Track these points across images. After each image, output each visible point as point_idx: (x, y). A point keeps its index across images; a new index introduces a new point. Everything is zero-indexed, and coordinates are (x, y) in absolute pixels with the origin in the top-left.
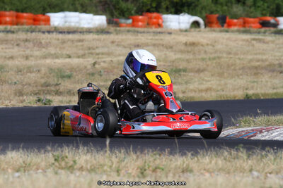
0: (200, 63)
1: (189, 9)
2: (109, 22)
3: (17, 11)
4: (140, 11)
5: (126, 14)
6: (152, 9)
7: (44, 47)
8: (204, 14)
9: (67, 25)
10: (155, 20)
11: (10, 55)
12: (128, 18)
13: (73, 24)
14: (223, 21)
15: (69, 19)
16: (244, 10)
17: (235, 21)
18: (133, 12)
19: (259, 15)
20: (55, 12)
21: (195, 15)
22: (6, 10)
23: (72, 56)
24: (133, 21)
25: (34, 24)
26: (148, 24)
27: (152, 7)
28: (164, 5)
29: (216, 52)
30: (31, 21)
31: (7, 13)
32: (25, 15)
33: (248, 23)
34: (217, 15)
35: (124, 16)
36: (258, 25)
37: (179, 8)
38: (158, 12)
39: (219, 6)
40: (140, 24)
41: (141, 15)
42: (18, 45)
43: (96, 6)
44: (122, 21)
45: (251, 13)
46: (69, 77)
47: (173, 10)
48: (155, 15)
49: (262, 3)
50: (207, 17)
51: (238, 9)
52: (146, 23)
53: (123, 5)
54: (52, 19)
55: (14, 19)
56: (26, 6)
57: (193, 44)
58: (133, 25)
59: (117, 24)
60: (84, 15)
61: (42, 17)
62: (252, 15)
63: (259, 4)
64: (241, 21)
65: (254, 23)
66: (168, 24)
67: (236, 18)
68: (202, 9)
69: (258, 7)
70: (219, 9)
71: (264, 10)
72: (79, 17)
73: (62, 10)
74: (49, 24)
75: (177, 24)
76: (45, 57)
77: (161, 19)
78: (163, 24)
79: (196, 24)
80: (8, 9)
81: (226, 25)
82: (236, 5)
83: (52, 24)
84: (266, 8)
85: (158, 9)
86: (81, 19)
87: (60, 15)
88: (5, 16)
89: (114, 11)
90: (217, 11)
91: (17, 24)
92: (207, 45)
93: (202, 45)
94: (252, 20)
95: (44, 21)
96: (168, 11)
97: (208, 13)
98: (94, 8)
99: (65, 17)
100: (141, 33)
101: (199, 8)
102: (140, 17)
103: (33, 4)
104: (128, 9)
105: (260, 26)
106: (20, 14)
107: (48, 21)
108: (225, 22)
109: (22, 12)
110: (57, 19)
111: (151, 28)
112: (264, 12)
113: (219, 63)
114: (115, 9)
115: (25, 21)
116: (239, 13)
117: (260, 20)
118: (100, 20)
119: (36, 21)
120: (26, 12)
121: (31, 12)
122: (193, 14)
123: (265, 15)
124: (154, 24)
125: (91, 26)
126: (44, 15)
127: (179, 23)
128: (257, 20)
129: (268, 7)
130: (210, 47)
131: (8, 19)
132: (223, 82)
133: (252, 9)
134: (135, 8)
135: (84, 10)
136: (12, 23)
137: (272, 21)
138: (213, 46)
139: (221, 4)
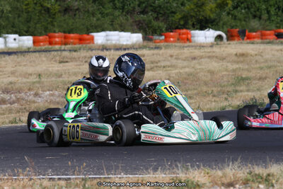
1: (212, 25)
2: (145, 38)
3: (65, 32)
4: (170, 29)
5: (158, 33)
8: (226, 29)
9: (109, 42)
10: (184, 36)
12: (161, 35)
13: (114, 42)
14: (243, 35)
15: (110, 38)
16: (260, 24)
17: (254, 34)
18: (164, 29)
19: (274, 28)
20: (98, 32)
21: (219, 30)
22: (55, 32)
24: (166, 37)
25: (80, 44)
26: (178, 39)
27: (180, 25)
28: (190, 23)
29: (266, 61)
30: (77, 41)
31: (57, 34)
32: (72, 35)
33: (265, 35)
34: (238, 30)
35: (156, 33)
36: (274, 36)
37: (204, 24)
38: (187, 28)
39: (239, 22)
40: (172, 39)
41: (172, 32)
43: (132, 25)
44: (156, 37)
45: (267, 26)
47: (198, 27)
48: (184, 31)
49: (275, 17)
50: (228, 31)
51: (255, 23)
52: (176, 39)
53: (155, 23)
54: (96, 38)
55: (63, 40)
56: (72, 27)
57: (242, 55)
58: (166, 40)
59: (150, 40)
60: (123, 34)
61: (86, 37)
62: (268, 28)
63: (273, 18)
64: (259, 33)
65: (270, 35)
66: (196, 38)
67: (256, 32)
68: (224, 24)
70: (238, 24)
71: (278, 23)
72: (118, 35)
73: (103, 30)
74: (93, 43)
75: (204, 38)
77: (190, 34)
78: (192, 39)
79: (219, 37)
80: (57, 31)
81: (246, 38)
82: (253, 20)
83: (95, 42)
84: (279, 21)
85: (185, 26)
86: (120, 37)
87: (103, 34)
88: (55, 37)
89: (147, 29)
90: (236, 26)
91: (65, 44)
92: (256, 55)
93: (251, 55)
94: (268, 32)
95: (88, 40)
96: (194, 28)
97: (229, 27)
98: (130, 28)
99: (107, 36)
100: (186, 47)
101: (221, 24)
102: (172, 34)
103: (78, 25)
104: (159, 27)
105: (276, 38)
106: (68, 35)
107: (92, 39)
108: (245, 36)
109: (69, 33)
110: (100, 38)
111: (185, 42)
112: (278, 25)
113: (276, 71)
114: (148, 27)
115: (71, 41)
116: (256, 26)
117: (275, 32)
118: (136, 38)
119: (81, 40)
120: (73, 33)
121: (77, 33)
122: (216, 30)
123: (279, 28)
125: (129, 43)
126: (88, 34)
127: (206, 37)
128: (273, 32)
129: (281, 21)
130: (260, 57)
131: (57, 40)
133: (267, 23)
134: (165, 26)
135: (123, 29)
136: (61, 43)
138: (262, 56)
139: (240, 20)
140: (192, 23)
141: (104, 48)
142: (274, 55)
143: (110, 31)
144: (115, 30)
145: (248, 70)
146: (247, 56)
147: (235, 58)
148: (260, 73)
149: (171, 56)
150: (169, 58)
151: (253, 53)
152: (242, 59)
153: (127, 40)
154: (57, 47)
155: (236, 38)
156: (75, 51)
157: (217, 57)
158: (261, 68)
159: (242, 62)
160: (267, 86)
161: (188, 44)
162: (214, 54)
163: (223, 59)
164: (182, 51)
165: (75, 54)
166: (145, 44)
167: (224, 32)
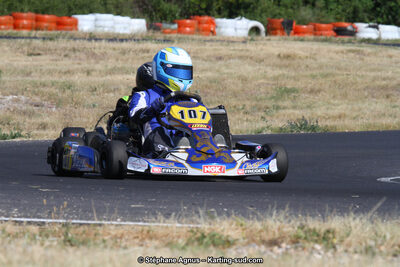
0: (310, 81)
1: (246, 12)
2: (149, 27)
3: (37, 12)
4: (187, 15)
5: (169, 19)
6: (200, 12)
7: (101, 59)
8: (265, 19)
9: (99, 30)
10: (205, 25)
11: (65, 69)
12: (173, 22)
13: (106, 30)
14: (288, 27)
15: (99, 23)
16: (314, 13)
17: (305, 27)
18: (177, 15)
19: (332, 20)
20: (84, 13)
21: (255, 19)
22: (22, 11)
24: (179, 27)
25: (58, 29)
26: (198, 30)
27: (201, 9)
28: (215, 6)
29: (321, 67)
30: (54, 25)
31: (25, 15)
32: (47, 17)
33: (320, 29)
34: (281, 20)
35: (166, 19)
36: (332, 32)
37: (234, 10)
38: (209, 15)
39: (284, 9)
40: (188, 29)
41: (188, 18)
42: (66, 56)
43: (132, 7)
44: (165, 25)
45: (323, 17)
47: (226, 13)
48: (206, 18)
49: (335, 5)
51: (306, 12)
53: (165, 6)
54: (80, 22)
55: (34, 23)
56: (47, 5)
57: (288, 57)
58: (179, 31)
59: (157, 29)
60: (119, 18)
61: (67, 20)
62: (323, 20)
63: (331, 7)
64: (311, 27)
65: (327, 30)
66: (222, 30)
67: (306, 24)
68: (262, 12)
69: (331, 10)
70: (283, 12)
71: (339, 13)
72: (113, 20)
73: (91, 12)
74: (77, 29)
75: (233, 30)
76: (112, 72)
77: (213, 23)
78: (217, 30)
79: (255, 30)
80: (26, 9)
81: (292, 32)
82: (304, 8)
83: (80, 28)
84: (340, 11)
85: (207, 11)
86: (115, 23)
87: (90, 17)
88: (22, 18)
89: (154, 14)
90: (280, 14)
91: (37, 29)
92: (307, 57)
93: (300, 58)
94: (324, 26)
95: (71, 25)
96: (220, 14)
97: (270, 16)
98: (129, 10)
99: (96, 20)
100: (209, 41)
101: (258, 11)
102: (188, 21)
103: (56, 3)
104: (171, 11)
105: (335, 34)
106: (40, 16)
107: (75, 23)
108: (291, 29)
109: (43, 13)
110: (86, 22)
111: (208, 35)
112: (338, 16)
113: (335, 82)
114: (155, 10)
115: (46, 24)
116: (309, 16)
117: (334, 26)
118: (138, 25)
119: (60, 25)
120: (48, 14)
121: (53, 14)
122: (251, 19)
123: (340, 20)
124: (204, 30)
125: (128, 32)
126: (70, 17)
127: (236, 29)
128: (330, 26)
129: (344, 11)
130: (312, 61)
131: (25, 22)
132: (356, 107)
133: (324, 12)
134: (180, 10)
135: (119, 11)
136: (30, 28)
137: (349, 28)
138: (315, 60)
139: (286, 6)
140: (217, 7)
141: (92, 37)
142: (331, 58)
143: (101, 13)
144: (108, 12)
145: (295, 79)
146: (293, 59)
147: (278, 61)
148: (311, 84)
151: (301, 53)
152: (286, 62)
153: (125, 28)
154: (25, 32)
155: (279, 32)
156: (51, 39)
157: (251, 58)
158: (313, 77)
159: (286, 67)
160: (321, 103)
161: (211, 37)
162: (248, 54)
163: (260, 61)
164: (203, 47)
165: (50, 44)
166: (151, 33)
167: (262, 22)
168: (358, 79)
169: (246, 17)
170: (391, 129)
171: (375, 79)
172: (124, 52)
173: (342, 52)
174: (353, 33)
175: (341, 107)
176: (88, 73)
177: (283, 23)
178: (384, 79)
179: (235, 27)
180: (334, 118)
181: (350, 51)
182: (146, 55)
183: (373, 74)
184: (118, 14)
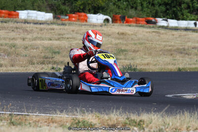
0: (133, 46)
1: (102, 11)
2: (54, 17)
4: (73, 12)
5: (64, 14)
7: (30, 33)
8: (112, 15)
9: (30, 18)
12: (66, 15)
13: (33, 18)
14: (123, 19)
15: (29, 15)
16: (136, 13)
17: (131, 19)
18: (68, 12)
19: (145, 16)
20: (22, 10)
21: (107, 15)
23: (52, 39)
24: (69, 18)
25: (9, 17)
26: (79, 19)
27: (80, 9)
28: (87, 8)
29: (139, 39)
30: (7, 15)
32: (3, 11)
33: (139, 21)
34: (120, 15)
35: (63, 14)
36: (145, 23)
37: (97, 10)
38: (84, 12)
39: (121, 10)
40: (73, 19)
42: (13, 31)
43: (46, 7)
44: (62, 17)
46: (59, 53)
47: (93, 11)
48: (83, 14)
49: (147, 9)
51: (132, 12)
53: (63, 7)
54: (20, 14)
56: (4, 5)
57: (123, 34)
58: (69, 19)
59: (58, 18)
60: (39, 13)
61: (15, 13)
62: (141, 16)
63: (145, 10)
64: (134, 19)
65: (142, 21)
66: (91, 20)
67: (132, 18)
68: (110, 11)
69: (145, 11)
70: (121, 12)
71: (148, 13)
72: (36, 13)
73: (26, 9)
74: (18, 18)
75: (96, 20)
76: (35, 39)
77: (86, 16)
78: (88, 20)
79: (107, 20)
81: (125, 22)
82: (131, 10)
83: (20, 17)
84: (149, 12)
85: (83, 10)
86: (37, 15)
87: (25, 12)
89: (57, 11)
90: (119, 13)
92: (132, 34)
93: (129, 35)
94: (141, 19)
95: (15, 15)
96: (90, 12)
97: (114, 14)
98: (45, 9)
99: (28, 13)
100: (83, 25)
101: (108, 11)
102: (74, 15)
103: (8, 5)
104: (65, 10)
107: (18, 15)
109: (2, 9)
110: (23, 14)
112: (148, 15)
113: (146, 47)
114: (58, 9)
115: (3, 15)
116: (133, 14)
117: (146, 19)
118: (49, 16)
119: (10, 15)
120: (4, 10)
121: (7, 9)
122: (105, 15)
124: (82, 19)
126: (15, 11)
127: (97, 20)
128: (144, 19)
129: (151, 12)
130: (134, 36)
132: (156, 59)
133: (141, 12)
134: (70, 9)
135: (40, 9)
137: (153, 20)
138: (136, 36)
139: (122, 9)
140: (88, 8)
141: (26, 22)
142: (144, 35)
143: (31, 10)
144: (34, 10)
145: (126, 45)
146: (126, 35)
147: (117, 36)
149: (73, 31)
150: (72, 33)
151: (130, 33)
152: (122, 36)
153: (42, 18)
155: (118, 21)
156: (5, 22)
157: (104, 34)
158: (135, 44)
159: (122, 39)
160: (138, 57)
161: (85, 23)
162: (103, 32)
163: (109, 35)
164: (80, 28)
165: (5, 25)
166: (55, 20)
167: (110, 17)
168: (157, 46)
169: (102, 14)
170: (173, 71)
171: (165, 46)
172: (41, 30)
173: (150, 32)
174: (155, 23)
175: (148, 59)
176: (24, 39)
177: (120, 17)
178: (170, 46)
179: (97, 19)
180: (145, 65)
181: (153, 32)
182: (52, 31)
183: (164, 43)
184: (39, 11)
